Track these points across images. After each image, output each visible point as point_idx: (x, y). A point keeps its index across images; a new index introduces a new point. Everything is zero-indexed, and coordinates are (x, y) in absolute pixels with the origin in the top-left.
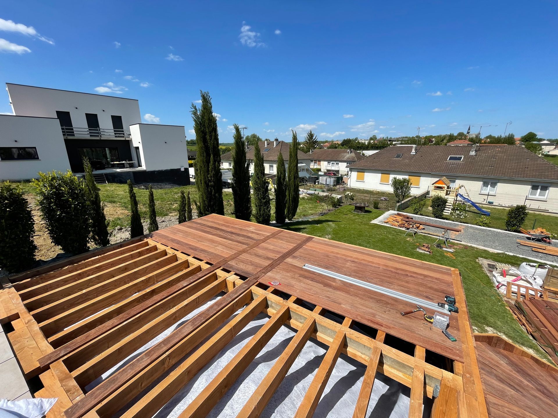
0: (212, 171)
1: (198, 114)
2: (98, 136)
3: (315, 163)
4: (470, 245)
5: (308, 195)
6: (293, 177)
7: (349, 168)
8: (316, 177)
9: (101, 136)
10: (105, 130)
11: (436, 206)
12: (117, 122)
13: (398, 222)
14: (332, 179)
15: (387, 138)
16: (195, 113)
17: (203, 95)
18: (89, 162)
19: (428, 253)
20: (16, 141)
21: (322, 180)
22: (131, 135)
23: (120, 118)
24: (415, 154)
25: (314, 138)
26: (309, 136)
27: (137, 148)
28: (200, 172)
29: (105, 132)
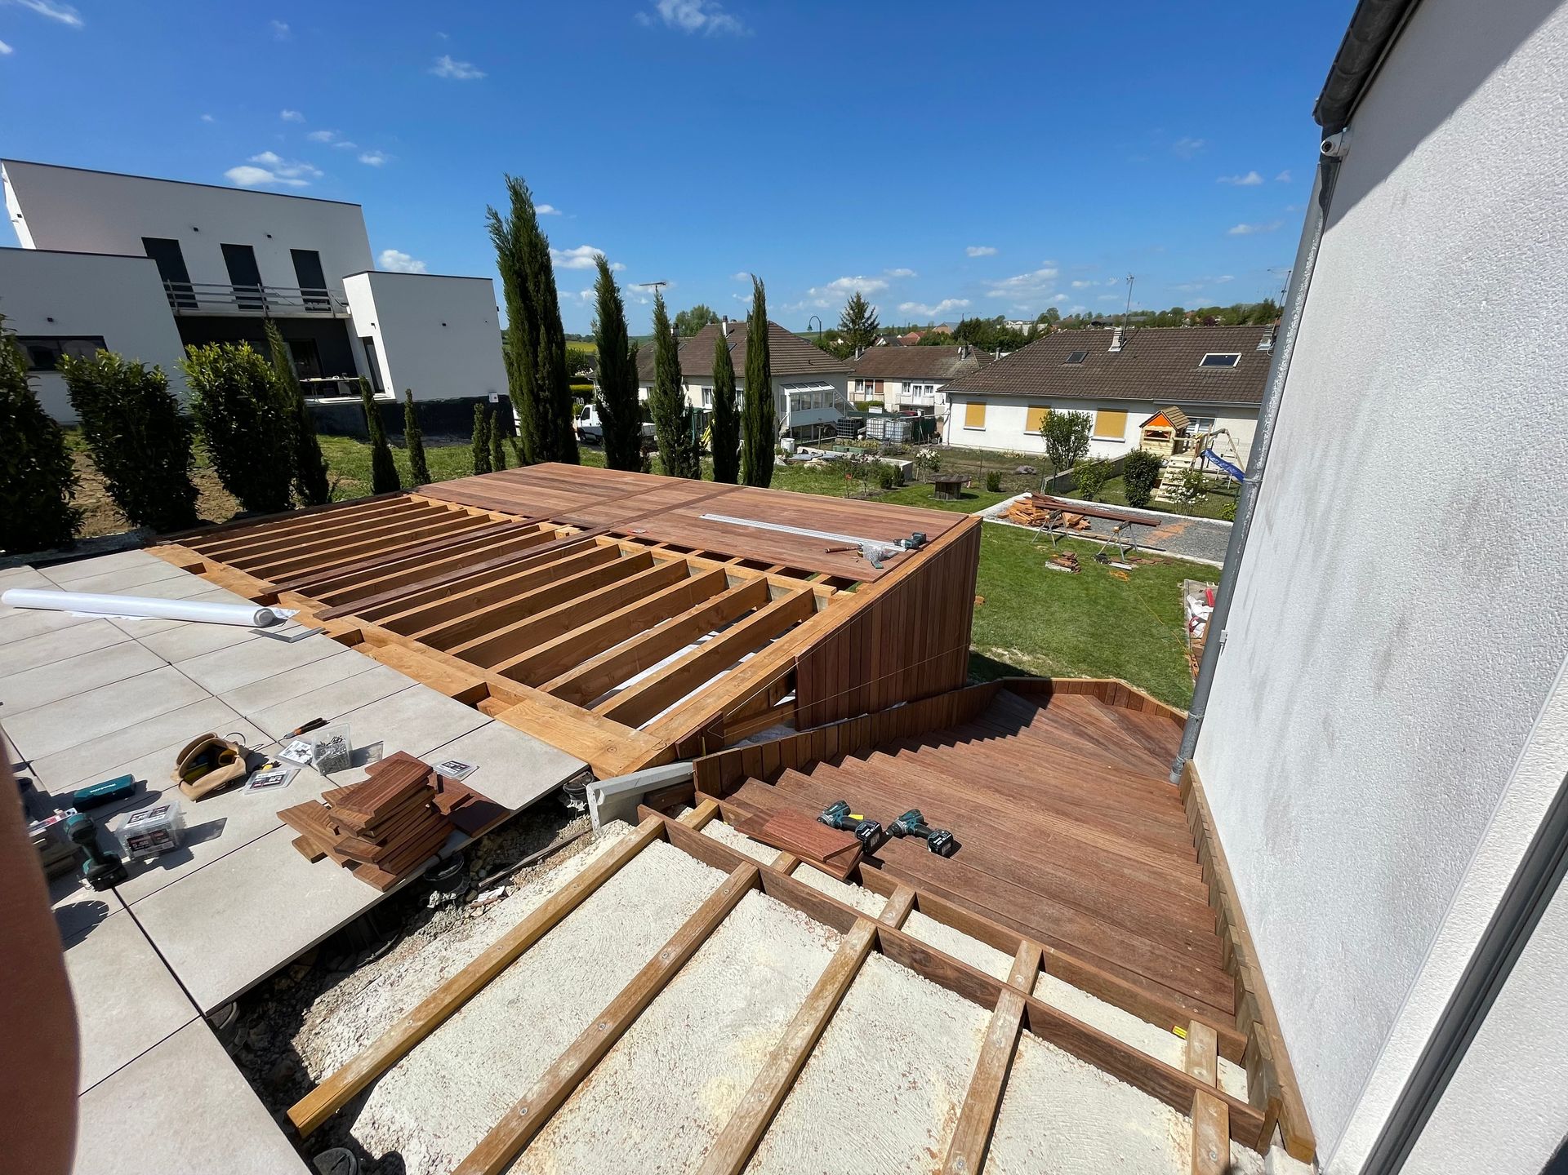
0: (545, 364)
1: (505, 231)
2: (261, 307)
3: (867, 387)
4: (1179, 556)
5: (824, 463)
6: (757, 396)
7: (944, 394)
8: (858, 421)
9: (267, 308)
10: (276, 291)
11: (1132, 478)
12: (308, 266)
13: (1029, 514)
14: (900, 425)
15: (1090, 315)
16: (497, 231)
17: (514, 187)
18: (277, 330)
19: (1069, 570)
20: (50, 320)
21: (874, 427)
22: (347, 304)
23: (314, 255)
24: (1118, 350)
25: (867, 315)
26: (852, 309)
27: (368, 341)
28: (519, 367)
29: (279, 296)
